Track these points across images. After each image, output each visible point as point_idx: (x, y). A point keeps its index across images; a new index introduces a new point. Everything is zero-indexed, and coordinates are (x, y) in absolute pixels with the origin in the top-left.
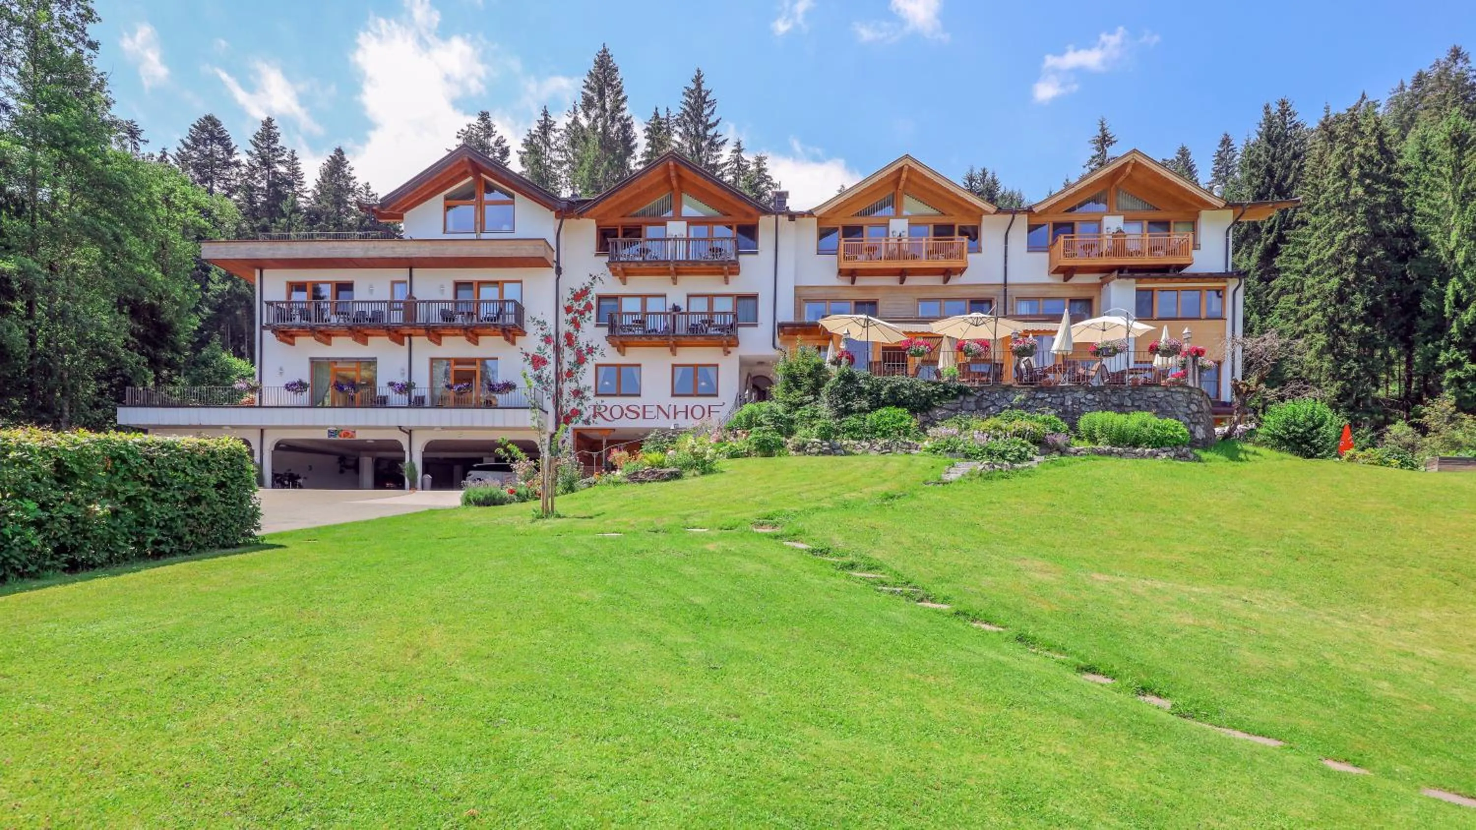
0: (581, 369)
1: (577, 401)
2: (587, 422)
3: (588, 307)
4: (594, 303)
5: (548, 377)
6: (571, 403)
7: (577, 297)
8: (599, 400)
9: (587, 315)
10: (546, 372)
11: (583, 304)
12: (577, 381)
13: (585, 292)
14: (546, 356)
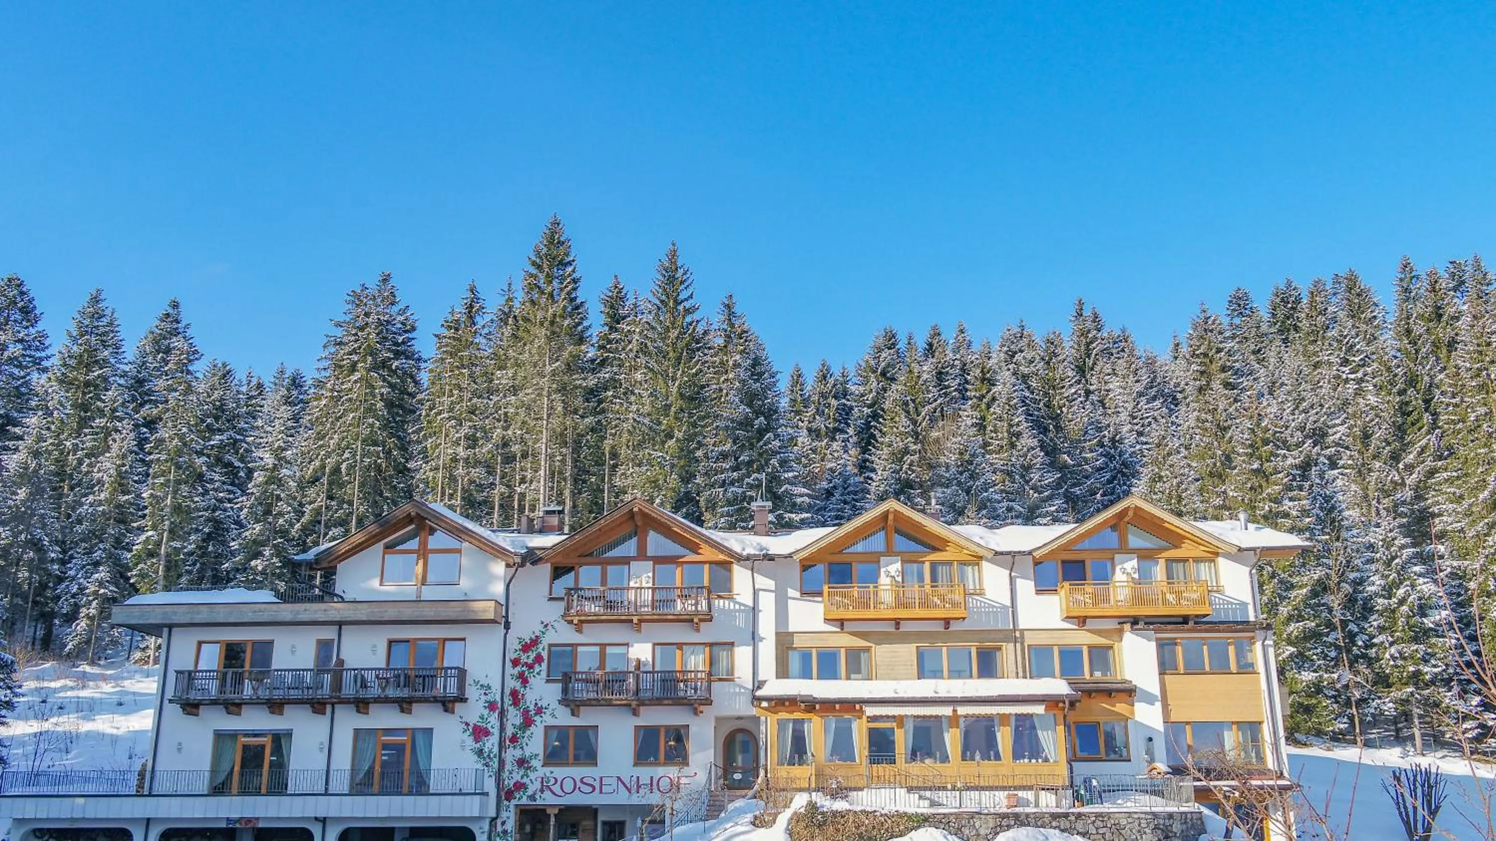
0: (528, 733)
1: (522, 772)
2: (532, 797)
3: (539, 659)
4: (545, 654)
5: (490, 751)
6: (514, 775)
7: (526, 648)
8: (547, 770)
9: (537, 668)
10: (488, 745)
11: (533, 656)
12: (522, 748)
13: (535, 642)
14: (489, 726)
